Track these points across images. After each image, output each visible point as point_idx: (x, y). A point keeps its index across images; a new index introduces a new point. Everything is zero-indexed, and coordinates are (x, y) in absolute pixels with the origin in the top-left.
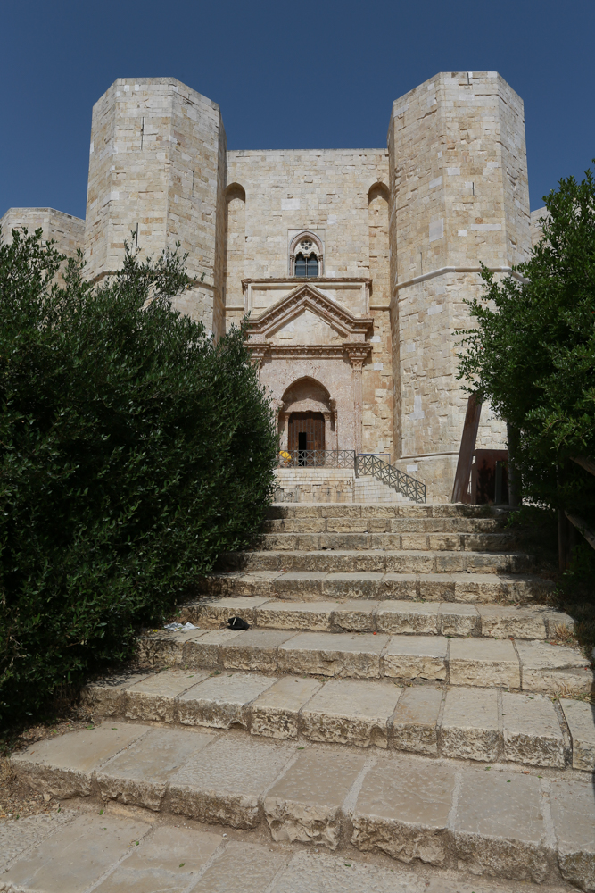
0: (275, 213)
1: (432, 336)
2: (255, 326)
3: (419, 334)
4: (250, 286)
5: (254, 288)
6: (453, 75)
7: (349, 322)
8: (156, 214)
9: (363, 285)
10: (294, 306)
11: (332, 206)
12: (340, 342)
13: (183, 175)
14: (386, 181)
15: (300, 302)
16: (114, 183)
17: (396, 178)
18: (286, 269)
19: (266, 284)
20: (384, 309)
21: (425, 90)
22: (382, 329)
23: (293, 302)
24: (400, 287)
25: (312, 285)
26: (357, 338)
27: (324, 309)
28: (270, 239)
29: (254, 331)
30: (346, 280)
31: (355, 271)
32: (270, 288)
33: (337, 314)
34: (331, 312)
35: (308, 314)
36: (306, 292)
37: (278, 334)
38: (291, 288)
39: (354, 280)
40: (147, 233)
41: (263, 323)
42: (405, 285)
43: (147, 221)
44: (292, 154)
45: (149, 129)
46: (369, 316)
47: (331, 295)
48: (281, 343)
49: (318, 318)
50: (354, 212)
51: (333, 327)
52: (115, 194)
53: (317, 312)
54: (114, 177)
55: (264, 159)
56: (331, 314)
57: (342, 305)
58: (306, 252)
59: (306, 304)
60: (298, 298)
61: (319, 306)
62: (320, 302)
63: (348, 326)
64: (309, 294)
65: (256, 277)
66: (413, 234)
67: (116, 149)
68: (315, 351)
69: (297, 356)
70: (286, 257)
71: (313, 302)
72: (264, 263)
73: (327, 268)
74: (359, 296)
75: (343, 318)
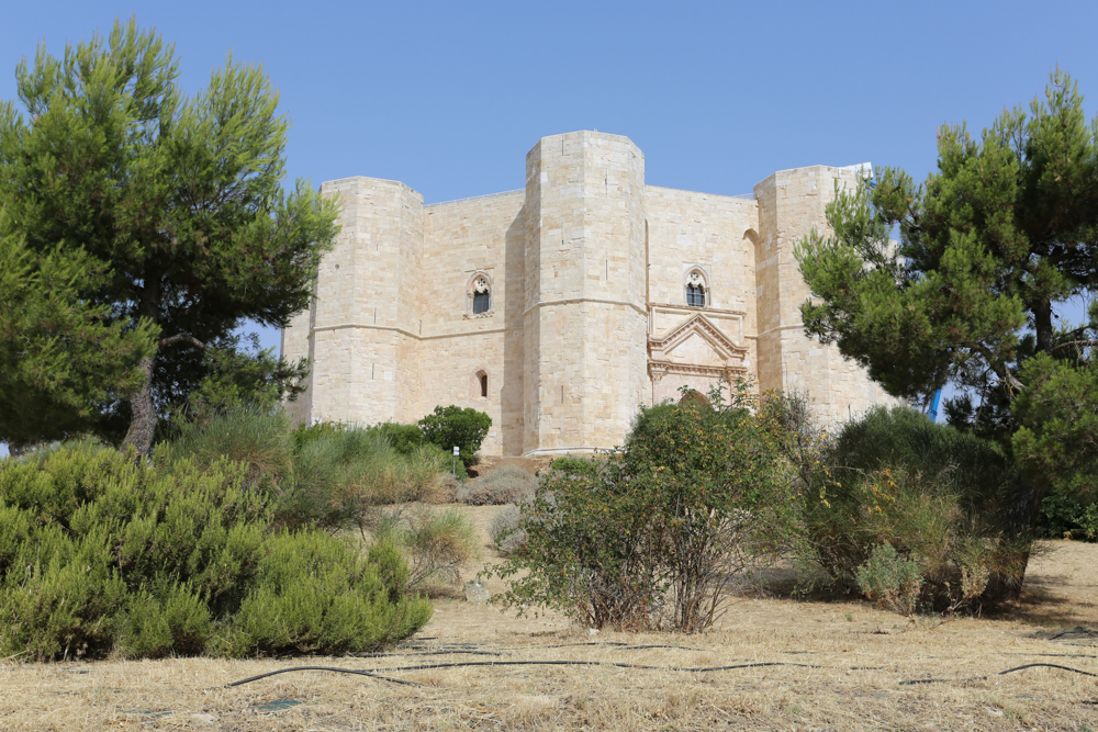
0: (672, 246)
1: (813, 372)
2: (659, 344)
3: (800, 368)
4: (654, 308)
5: (657, 311)
6: (829, 169)
7: (731, 349)
8: (621, 254)
9: (741, 317)
10: (687, 330)
11: (716, 245)
12: (721, 363)
13: (634, 220)
14: (756, 229)
15: (692, 326)
16: (586, 223)
17: (778, 237)
18: (682, 297)
19: (667, 309)
20: (752, 338)
21: (806, 174)
22: (751, 355)
23: (688, 326)
24: (783, 329)
25: (703, 313)
26: (733, 362)
27: (711, 335)
28: (669, 269)
29: (657, 348)
30: (728, 312)
31: (734, 305)
32: (668, 312)
33: (722, 340)
34: (715, 337)
35: (696, 336)
36: (699, 320)
37: (673, 352)
38: (686, 314)
39: (734, 313)
40: (614, 269)
41: (666, 342)
42: (788, 328)
43: (614, 259)
44: (685, 194)
45: (611, 179)
46: (745, 345)
47: (715, 322)
48: (676, 360)
49: (704, 341)
50: (733, 253)
51: (716, 350)
52: (588, 232)
53: (703, 336)
54: (586, 218)
55: (661, 195)
56: (716, 340)
57: (725, 332)
58: (695, 283)
59: (696, 329)
60: (692, 323)
61: (707, 332)
62: (709, 329)
63: (729, 351)
64: (700, 321)
65: (658, 302)
66: (794, 288)
67: (586, 192)
68: (703, 370)
69: (688, 372)
70: (682, 287)
71: (702, 327)
72: (665, 290)
73: (713, 300)
74: (736, 326)
75: (727, 345)
